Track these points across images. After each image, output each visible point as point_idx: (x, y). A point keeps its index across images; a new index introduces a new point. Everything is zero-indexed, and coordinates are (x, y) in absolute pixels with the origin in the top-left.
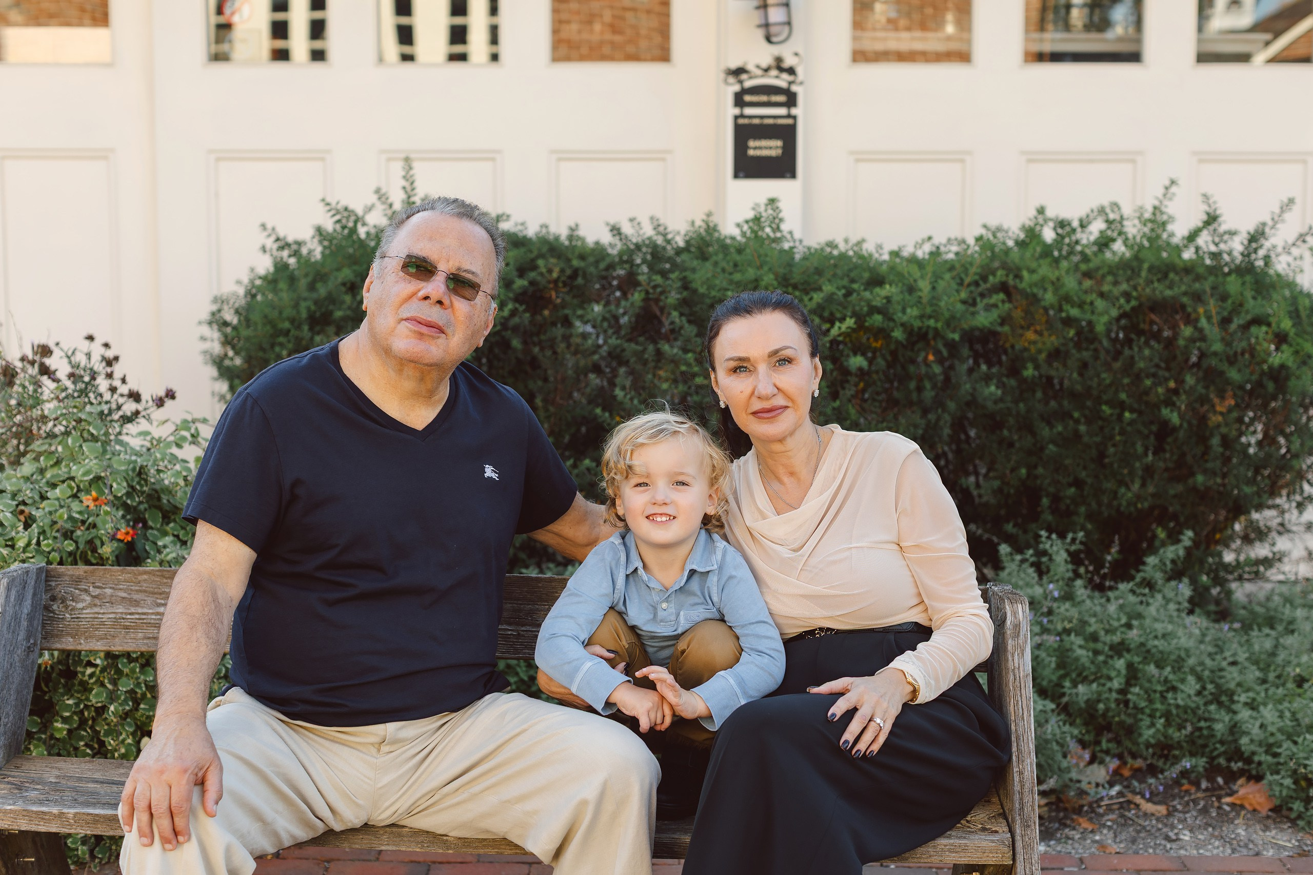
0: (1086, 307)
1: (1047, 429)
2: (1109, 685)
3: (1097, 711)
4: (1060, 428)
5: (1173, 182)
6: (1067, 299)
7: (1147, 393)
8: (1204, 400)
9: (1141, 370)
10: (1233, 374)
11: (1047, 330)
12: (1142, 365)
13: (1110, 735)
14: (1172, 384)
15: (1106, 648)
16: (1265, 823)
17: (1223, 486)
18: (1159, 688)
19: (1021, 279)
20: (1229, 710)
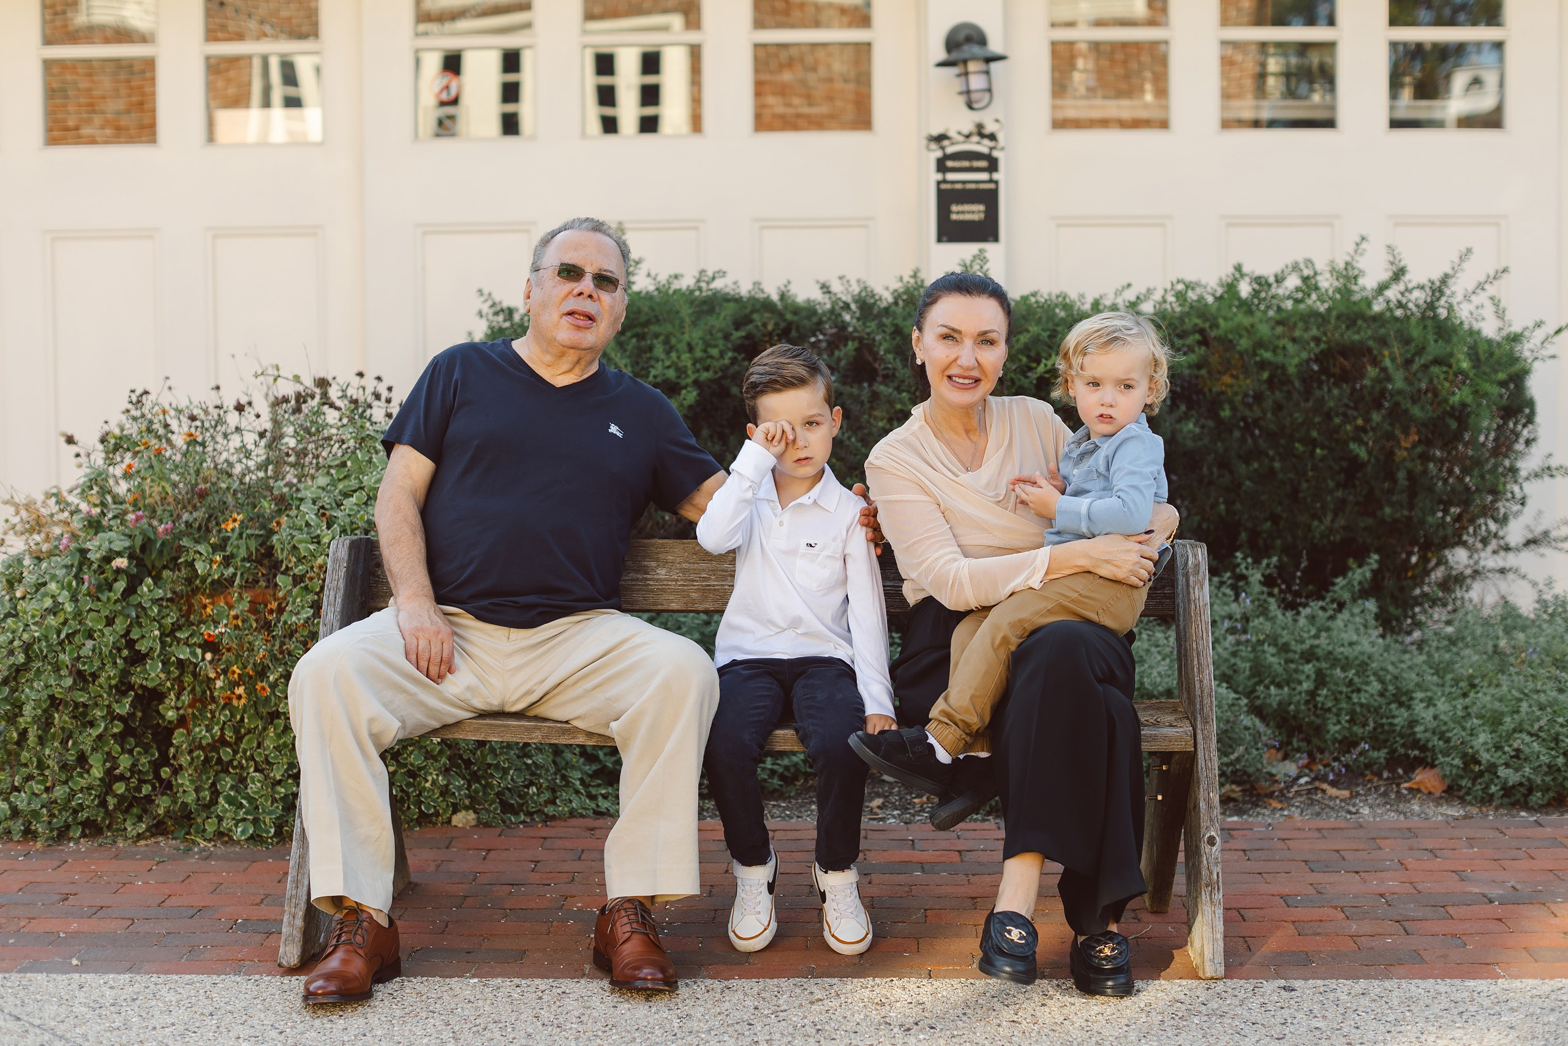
0: (1279, 351)
1: (1244, 466)
2: (1299, 688)
3: (1288, 712)
4: (1255, 466)
5: (1363, 239)
6: (1260, 344)
7: (1336, 430)
8: (1390, 436)
9: (1331, 409)
10: (1416, 411)
11: (1243, 373)
12: (1331, 404)
13: (1301, 736)
14: (1360, 422)
15: (1297, 656)
16: (1438, 802)
17: (1409, 518)
18: (1345, 689)
19: (1217, 326)
20: (1409, 707)
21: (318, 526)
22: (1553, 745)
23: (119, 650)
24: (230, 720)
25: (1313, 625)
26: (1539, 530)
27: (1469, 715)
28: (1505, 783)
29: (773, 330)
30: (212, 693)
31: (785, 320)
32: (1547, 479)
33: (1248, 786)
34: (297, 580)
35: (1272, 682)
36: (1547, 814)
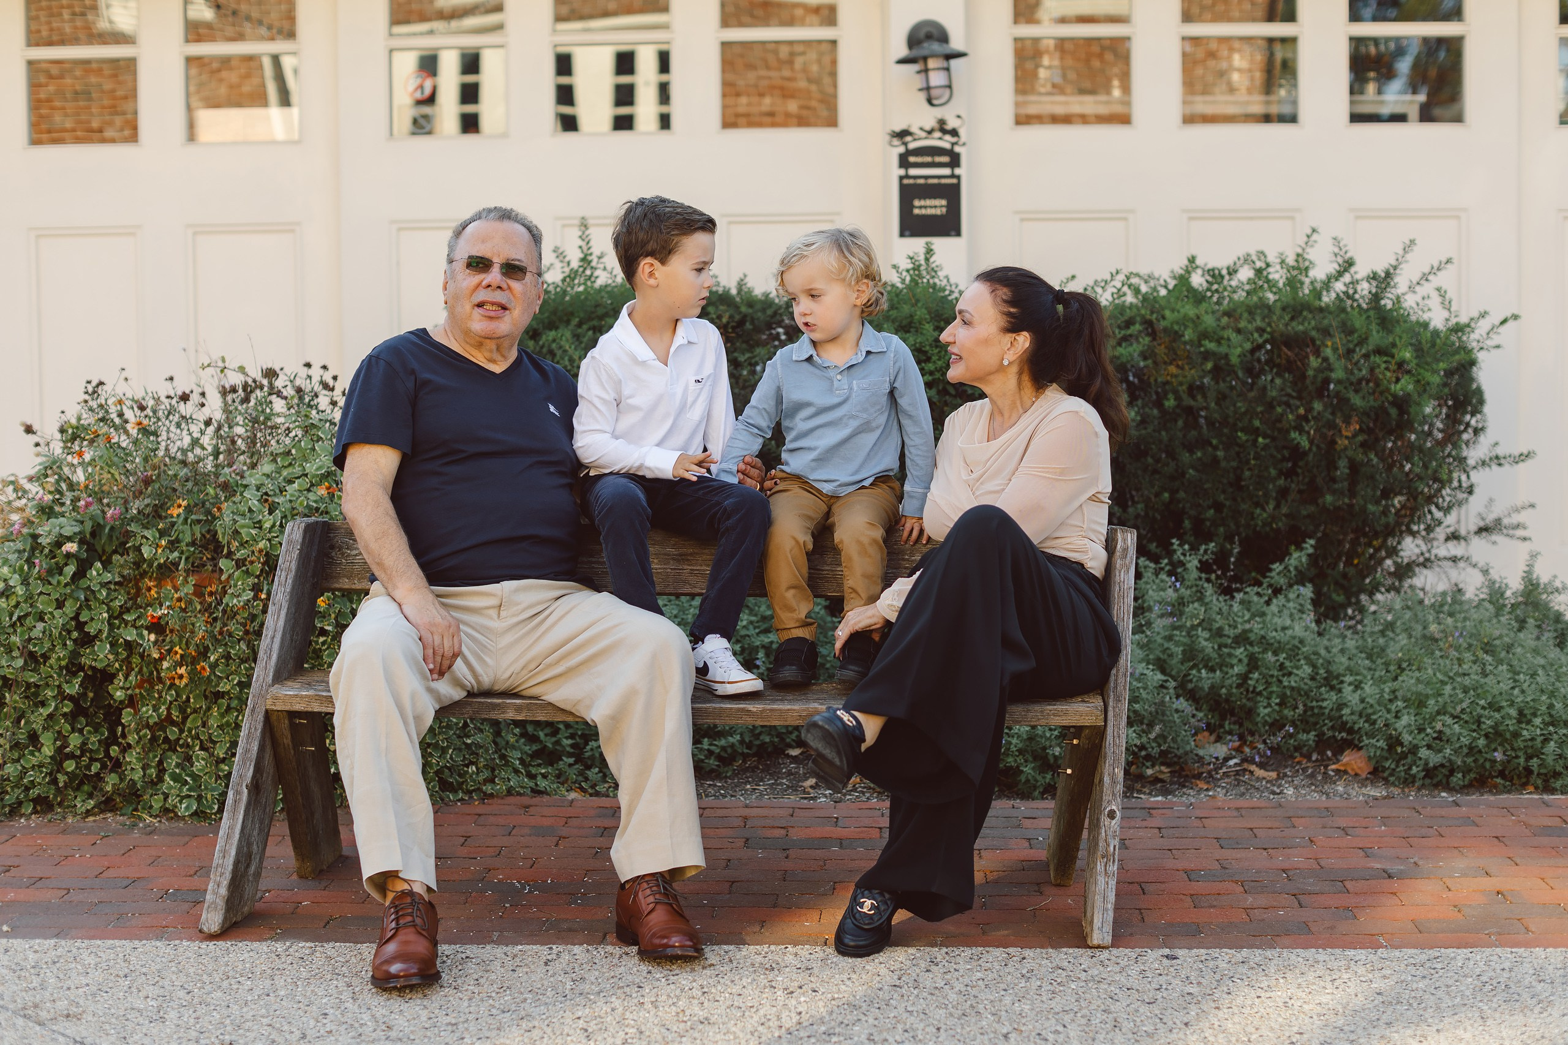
0: (1223, 342)
1: (1188, 455)
2: (1231, 671)
3: (1220, 696)
4: (1199, 454)
5: (1314, 231)
6: (1204, 335)
7: (1279, 420)
8: (1332, 425)
9: (1273, 399)
10: (1357, 400)
11: (1188, 364)
12: (1274, 393)
13: (1233, 719)
14: (1302, 411)
15: (1229, 641)
16: (1363, 783)
17: (1351, 506)
18: (1276, 673)
19: (1164, 318)
20: (1340, 691)
21: (260, 511)
22: (1474, 727)
23: (69, 632)
24: (176, 700)
25: (1249, 610)
26: (1490, 518)
27: (1396, 697)
28: (1426, 764)
29: (728, 323)
30: (158, 673)
31: (740, 313)
32: (1494, 467)
33: (1177, 768)
34: (240, 563)
35: (1206, 667)
36: (1467, 794)
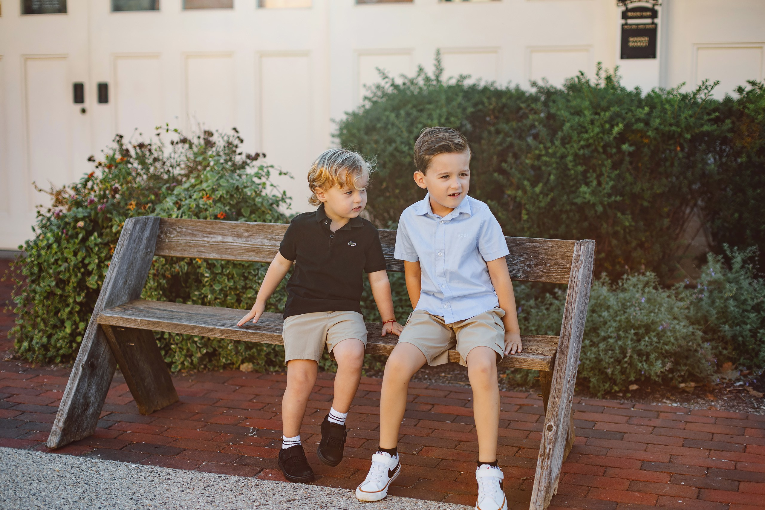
1: (752, 191)
2: (746, 327)
3: (739, 342)
13: (746, 356)
23: (79, 269)
